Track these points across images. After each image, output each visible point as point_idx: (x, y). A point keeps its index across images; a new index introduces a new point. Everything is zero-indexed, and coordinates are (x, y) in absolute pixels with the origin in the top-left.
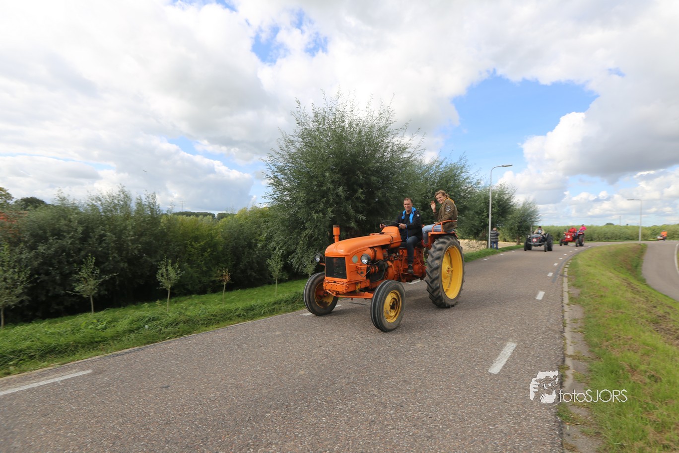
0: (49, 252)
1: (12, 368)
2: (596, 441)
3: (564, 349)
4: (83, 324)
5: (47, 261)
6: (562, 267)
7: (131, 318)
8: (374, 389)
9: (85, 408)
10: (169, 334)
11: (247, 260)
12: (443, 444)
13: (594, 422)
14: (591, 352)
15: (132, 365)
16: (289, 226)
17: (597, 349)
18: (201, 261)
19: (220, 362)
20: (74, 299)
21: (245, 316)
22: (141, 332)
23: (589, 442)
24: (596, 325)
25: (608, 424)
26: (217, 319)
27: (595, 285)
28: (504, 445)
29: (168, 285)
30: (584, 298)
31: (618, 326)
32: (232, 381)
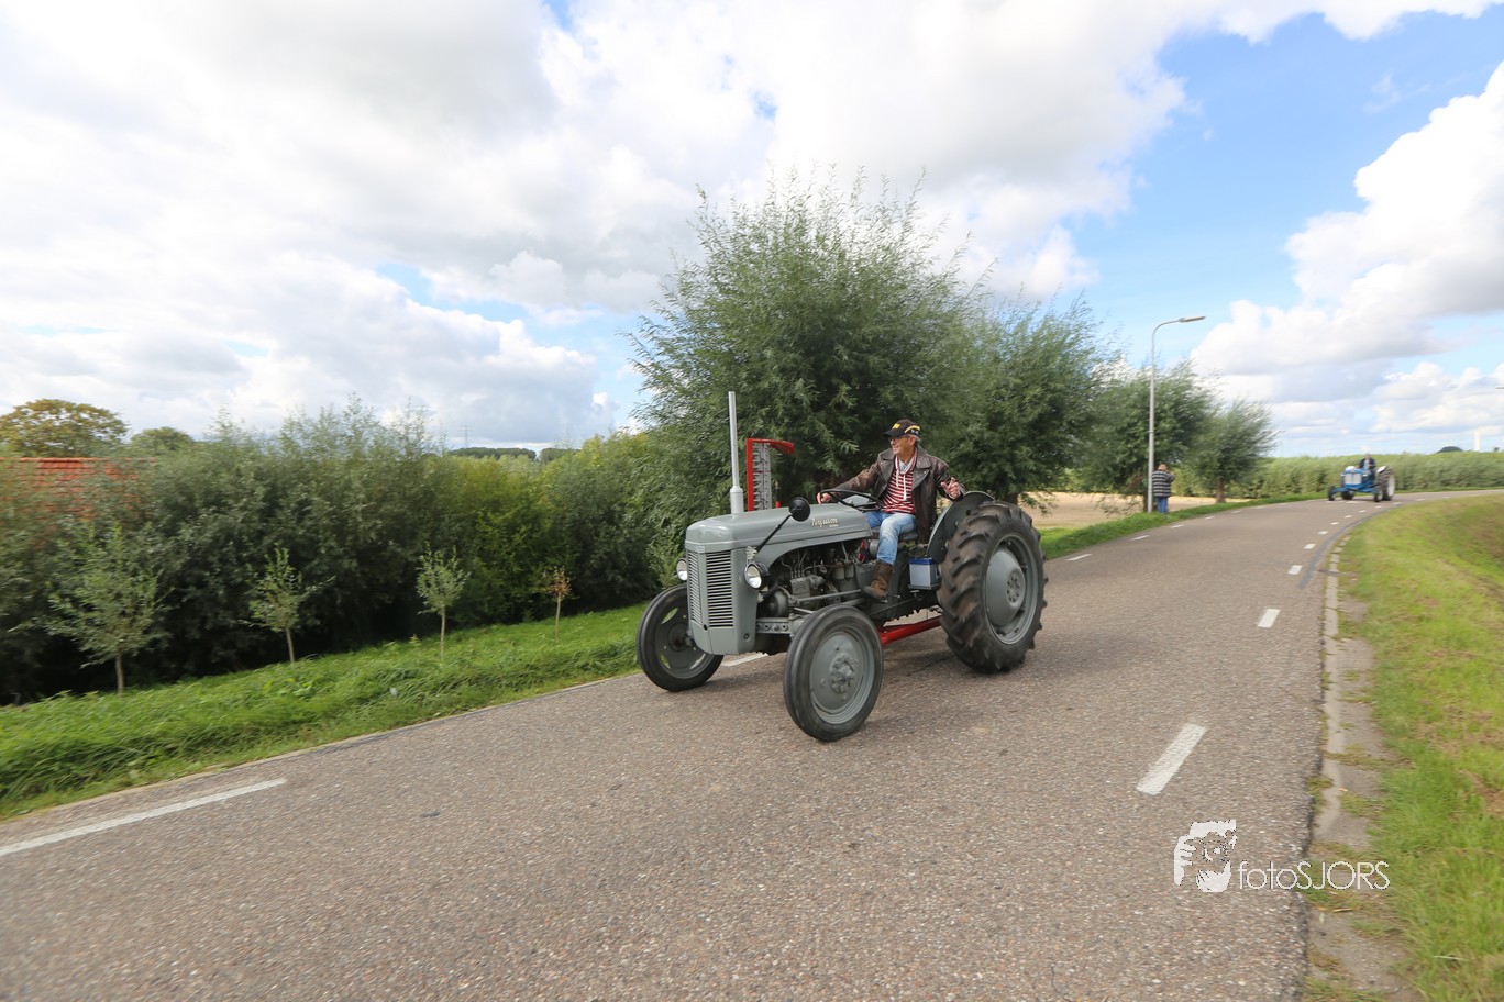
0: (202, 539)
1: (134, 774)
2: (1388, 949)
3: (1320, 741)
4: (268, 687)
5: (199, 559)
6: (1325, 553)
7: (361, 673)
8: (874, 824)
9: (272, 854)
10: (440, 705)
11: (605, 548)
12: (1025, 946)
13: (1387, 907)
14: (1388, 746)
15: (364, 769)
16: (690, 472)
17: (1402, 742)
18: (509, 553)
19: (542, 764)
20: (255, 637)
21: (599, 669)
22: (381, 703)
23: (1371, 952)
24: (1404, 686)
25: (1421, 911)
26: (540, 674)
27: (1405, 592)
28: (1166, 951)
29: (439, 604)
30: (1377, 623)
31: (1458, 687)
32: (567, 803)
